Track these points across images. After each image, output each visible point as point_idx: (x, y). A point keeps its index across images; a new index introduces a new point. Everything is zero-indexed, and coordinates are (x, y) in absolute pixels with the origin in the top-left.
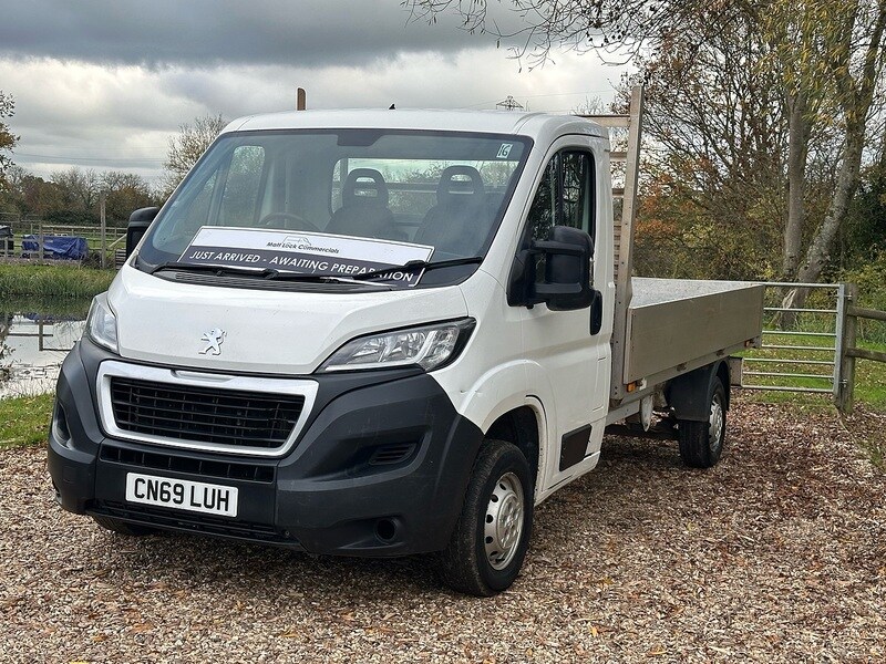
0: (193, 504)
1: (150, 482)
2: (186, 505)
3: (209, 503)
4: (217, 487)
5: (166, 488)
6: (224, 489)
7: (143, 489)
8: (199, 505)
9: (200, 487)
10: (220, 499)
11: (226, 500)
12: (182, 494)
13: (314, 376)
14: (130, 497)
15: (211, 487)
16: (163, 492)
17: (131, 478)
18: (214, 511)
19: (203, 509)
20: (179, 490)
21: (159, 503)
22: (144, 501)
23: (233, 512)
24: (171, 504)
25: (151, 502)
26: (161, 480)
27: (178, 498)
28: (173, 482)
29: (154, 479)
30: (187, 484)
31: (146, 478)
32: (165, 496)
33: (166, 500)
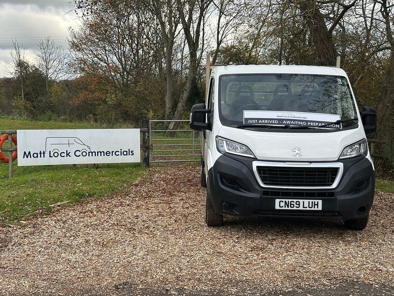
0: (304, 207)
1: (285, 201)
2: (301, 208)
3: (311, 206)
4: (313, 201)
5: (292, 203)
6: (316, 201)
7: (283, 204)
8: (307, 208)
9: (306, 202)
10: (315, 205)
11: (317, 205)
12: (299, 204)
13: (339, 160)
14: (277, 207)
15: (311, 201)
17: (277, 201)
18: (313, 209)
19: (308, 209)
20: (298, 203)
21: (290, 208)
22: (284, 208)
23: (320, 208)
24: (295, 208)
25: (287, 208)
26: (290, 200)
27: (298, 206)
28: (295, 201)
29: (287, 200)
30: (301, 201)
32: (292, 206)
33: (293, 207)
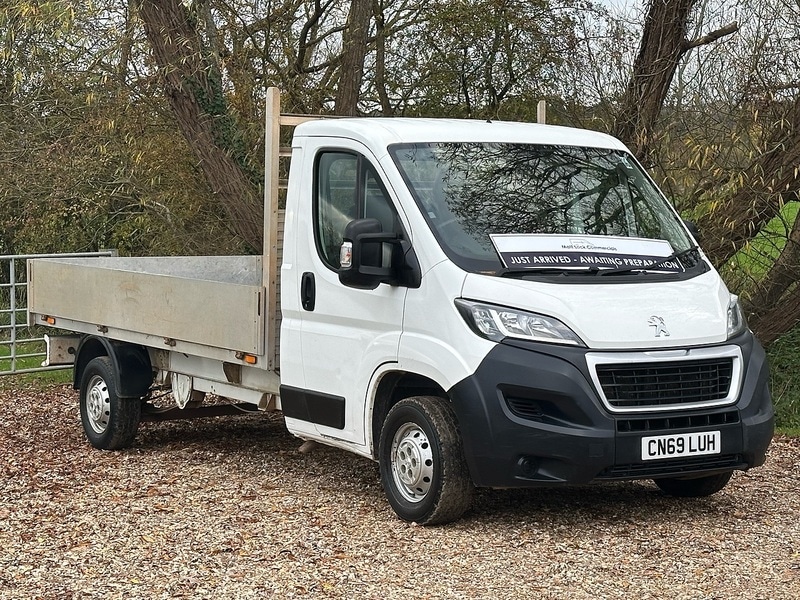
0: (691, 451)
1: (659, 441)
2: (687, 453)
3: (702, 447)
4: (706, 434)
5: (671, 443)
6: (711, 433)
7: (655, 448)
8: (695, 450)
9: (695, 437)
10: (709, 442)
11: (713, 442)
12: (683, 445)
14: (645, 456)
15: (702, 435)
16: (669, 446)
17: (645, 441)
18: (706, 452)
19: (698, 453)
20: (680, 442)
21: (667, 456)
22: (656, 457)
23: (718, 449)
24: (676, 455)
25: (662, 456)
26: (667, 437)
27: (680, 449)
28: (676, 437)
29: (662, 438)
30: (686, 436)
31: (656, 438)
32: (671, 449)
33: (672, 452)
